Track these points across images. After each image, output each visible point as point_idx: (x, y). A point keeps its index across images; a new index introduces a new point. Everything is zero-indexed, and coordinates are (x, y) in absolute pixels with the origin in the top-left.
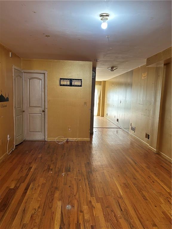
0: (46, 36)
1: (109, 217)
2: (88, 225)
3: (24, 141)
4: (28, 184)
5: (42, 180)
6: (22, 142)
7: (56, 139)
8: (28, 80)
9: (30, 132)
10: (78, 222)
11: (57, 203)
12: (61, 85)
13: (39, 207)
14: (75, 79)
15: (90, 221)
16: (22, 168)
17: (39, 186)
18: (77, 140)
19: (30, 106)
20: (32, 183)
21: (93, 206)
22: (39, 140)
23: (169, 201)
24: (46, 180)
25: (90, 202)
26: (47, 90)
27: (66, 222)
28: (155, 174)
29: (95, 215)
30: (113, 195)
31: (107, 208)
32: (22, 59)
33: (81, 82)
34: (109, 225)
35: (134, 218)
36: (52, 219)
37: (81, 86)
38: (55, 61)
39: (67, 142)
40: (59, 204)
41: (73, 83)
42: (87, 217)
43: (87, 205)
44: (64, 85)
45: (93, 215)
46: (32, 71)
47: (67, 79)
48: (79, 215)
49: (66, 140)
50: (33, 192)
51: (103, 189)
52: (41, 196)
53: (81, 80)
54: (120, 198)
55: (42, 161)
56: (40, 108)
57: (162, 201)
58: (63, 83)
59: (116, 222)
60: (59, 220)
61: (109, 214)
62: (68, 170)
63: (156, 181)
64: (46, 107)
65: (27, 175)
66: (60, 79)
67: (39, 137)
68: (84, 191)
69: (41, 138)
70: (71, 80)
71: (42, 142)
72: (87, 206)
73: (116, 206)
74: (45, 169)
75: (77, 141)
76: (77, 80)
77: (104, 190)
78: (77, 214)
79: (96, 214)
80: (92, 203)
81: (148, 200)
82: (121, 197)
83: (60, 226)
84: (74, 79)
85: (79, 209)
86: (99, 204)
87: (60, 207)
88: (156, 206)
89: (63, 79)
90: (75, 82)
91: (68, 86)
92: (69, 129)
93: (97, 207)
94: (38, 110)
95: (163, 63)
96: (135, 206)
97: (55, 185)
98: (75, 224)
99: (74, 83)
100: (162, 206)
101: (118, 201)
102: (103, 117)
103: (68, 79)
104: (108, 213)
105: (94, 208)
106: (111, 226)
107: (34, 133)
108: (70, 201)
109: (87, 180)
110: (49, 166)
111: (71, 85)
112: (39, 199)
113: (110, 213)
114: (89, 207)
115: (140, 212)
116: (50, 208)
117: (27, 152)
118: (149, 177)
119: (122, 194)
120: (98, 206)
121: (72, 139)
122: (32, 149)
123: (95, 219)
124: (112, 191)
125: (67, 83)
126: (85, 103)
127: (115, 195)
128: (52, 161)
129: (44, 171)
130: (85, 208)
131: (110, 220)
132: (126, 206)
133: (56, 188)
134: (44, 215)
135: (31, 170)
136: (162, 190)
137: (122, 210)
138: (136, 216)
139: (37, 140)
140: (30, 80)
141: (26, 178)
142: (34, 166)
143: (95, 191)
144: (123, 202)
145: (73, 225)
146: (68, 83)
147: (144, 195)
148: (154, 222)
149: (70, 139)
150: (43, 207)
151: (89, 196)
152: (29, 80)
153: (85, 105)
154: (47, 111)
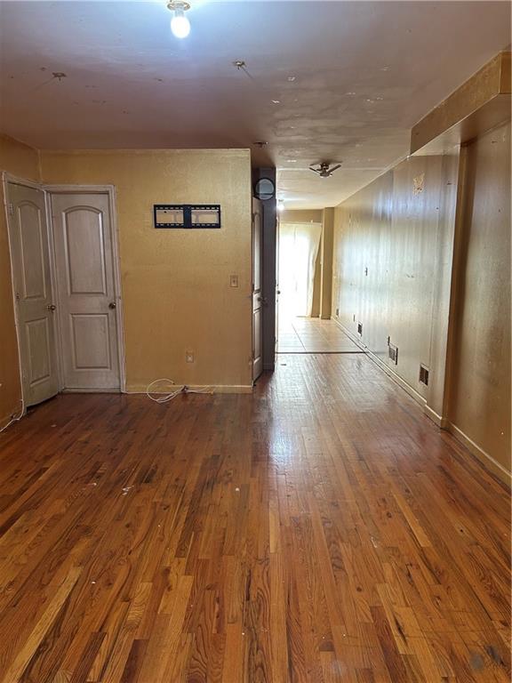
0: (56, 75)
1: (202, 616)
2: (126, 638)
3: (61, 394)
4: (12, 517)
5: (57, 506)
6: (53, 398)
7: (148, 389)
8: (64, 214)
9: (78, 368)
10: (100, 630)
11: (68, 573)
12: (158, 226)
13: (11, 584)
14: (200, 206)
15: (138, 627)
16: (17, 471)
17: (39, 523)
18: (214, 390)
19: (72, 293)
20: (23, 515)
21: (168, 584)
22: (103, 391)
23: (409, 575)
24: (69, 505)
25: (167, 571)
26: (119, 244)
27: (66, 627)
28: (407, 491)
29: (162, 611)
30: (244, 553)
31: (207, 592)
32: (39, 151)
33: (219, 212)
34: (189, 641)
35: (275, 624)
36: (33, 617)
37: (218, 226)
38: (138, 152)
39: (184, 394)
40: (74, 574)
41: (193, 217)
42: (135, 614)
43: (152, 581)
44: (166, 226)
45: (156, 611)
46: (71, 187)
47: (174, 207)
48: (114, 608)
49: (179, 391)
50: (16, 541)
51: (221, 536)
52: (32, 553)
53: (219, 206)
54: (261, 564)
55: (84, 452)
56: (102, 298)
57: (388, 573)
58: (163, 217)
59: (214, 631)
60: (51, 620)
61: (203, 609)
62: (147, 478)
63: (400, 512)
64: (119, 293)
65: (22, 492)
66: (155, 206)
67: (104, 381)
68: (162, 541)
69: (112, 384)
70: (187, 209)
71: (107, 397)
72: (151, 584)
73: (236, 585)
74: (82, 475)
75: (214, 394)
76: (205, 207)
77: (224, 538)
78: (109, 607)
79: (165, 608)
80: (171, 575)
81: (344, 570)
82: (266, 560)
83: (46, 639)
84: (195, 207)
85: (123, 591)
86: (190, 579)
87: (72, 584)
88: (359, 590)
89: (164, 207)
90: (201, 213)
91: (180, 226)
92: (190, 359)
93: (179, 586)
94: (95, 303)
95: (459, 142)
96: (295, 588)
97: (87, 522)
98: (88, 635)
99: (197, 219)
100: (379, 590)
101: (250, 571)
102: (329, 319)
103: (179, 207)
104: (203, 605)
105: (169, 589)
106: (194, 643)
107: (89, 372)
108: (107, 567)
109: (187, 508)
110: (97, 465)
111: (188, 224)
112: (24, 560)
113: (207, 606)
114: (155, 588)
115: (302, 605)
116: (42, 586)
117: (54, 426)
118: (384, 500)
119: (272, 550)
120: (183, 584)
121: (199, 388)
122: (73, 417)
123: (157, 622)
124: (247, 540)
125: (175, 220)
126: (235, 278)
127: (250, 553)
128: (112, 450)
129: (77, 479)
130: (144, 587)
131: (200, 625)
132: (269, 587)
133: (87, 531)
134: (14, 606)
135: (40, 478)
136: (404, 539)
137: (248, 598)
138: (283, 618)
139: (97, 391)
140: (68, 215)
141: (14, 500)
142: (52, 467)
143: (194, 541)
144: (265, 574)
145: (83, 637)
146: (180, 219)
147: (340, 553)
148: (332, 638)
149: (194, 388)
150: (23, 582)
151: (172, 554)
152: (66, 214)
153: (233, 285)
154: (123, 305)
